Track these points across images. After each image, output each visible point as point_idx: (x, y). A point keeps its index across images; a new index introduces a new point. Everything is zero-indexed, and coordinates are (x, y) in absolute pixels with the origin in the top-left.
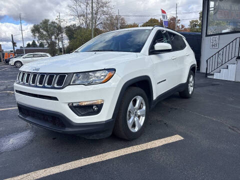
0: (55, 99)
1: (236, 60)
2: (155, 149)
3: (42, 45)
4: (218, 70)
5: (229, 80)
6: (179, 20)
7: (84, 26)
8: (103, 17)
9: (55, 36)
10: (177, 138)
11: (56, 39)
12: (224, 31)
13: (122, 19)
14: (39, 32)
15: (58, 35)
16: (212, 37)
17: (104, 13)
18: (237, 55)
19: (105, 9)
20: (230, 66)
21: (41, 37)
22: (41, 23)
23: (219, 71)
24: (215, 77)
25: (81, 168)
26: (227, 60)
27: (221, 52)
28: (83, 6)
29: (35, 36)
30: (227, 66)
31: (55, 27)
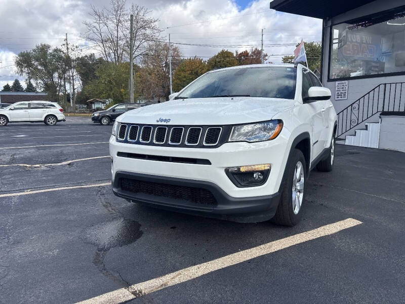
0: (207, 162)
1: (380, 117)
2: (333, 235)
3: (30, 88)
4: (352, 131)
5: (369, 147)
6: (266, 55)
7: (112, 58)
8: (145, 44)
9: (59, 74)
10: (350, 223)
11: (60, 78)
12: (353, 75)
13: (175, 50)
14: (29, 65)
15: (64, 72)
16: (337, 83)
17: (146, 38)
18: (380, 109)
19: (148, 32)
20: (370, 126)
21: (33, 74)
22: (34, 51)
23: (354, 134)
24: (347, 143)
25: (249, 261)
26: (365, 117)
27: (356, 105)
28: (112, 25)
29: (22, 71)
30: (367, 126)
31: (60, 58)
